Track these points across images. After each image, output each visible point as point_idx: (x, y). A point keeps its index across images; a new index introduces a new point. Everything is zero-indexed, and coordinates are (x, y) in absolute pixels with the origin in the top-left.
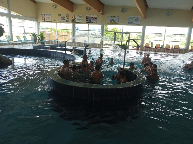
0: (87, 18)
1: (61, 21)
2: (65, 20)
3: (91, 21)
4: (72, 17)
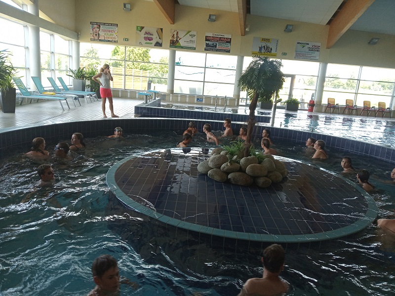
3: (216, 46)
4: (171, 35)
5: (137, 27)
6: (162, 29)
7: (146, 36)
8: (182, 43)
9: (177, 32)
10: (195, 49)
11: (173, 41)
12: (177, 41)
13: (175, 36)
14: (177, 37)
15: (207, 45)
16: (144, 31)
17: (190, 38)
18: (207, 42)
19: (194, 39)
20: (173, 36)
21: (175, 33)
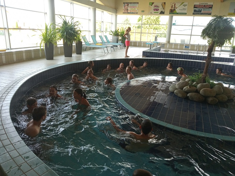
0: (194, 7)
1: (153, 12)
2: (159, 11)
3: (201, 11)
4: (171, 6)
5: (150, 3)
6: (165, 3)
7: (155, 8)
8: (177, 11)
9: (175, 4)
10: (186, 14)
11: (172, 10)
12: (174, 10)
13: (173, 7)
14: (175, 7)
15: (195, 11)
16: (153, 5)
17: (183, 7)
18: (195, 9)
19: (186, 7)
20: (172, 7)
21: (173, 5)
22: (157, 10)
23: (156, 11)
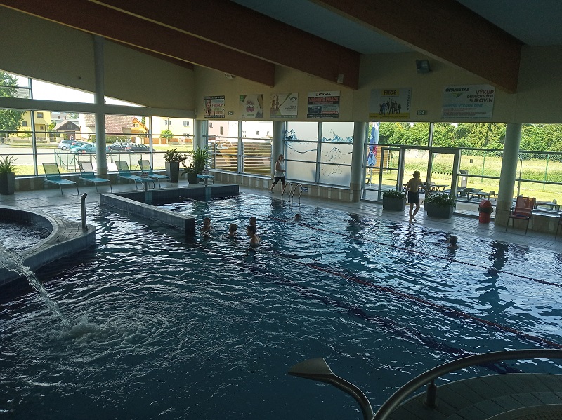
1: (246, 113)
3: (320, 111)
4: (271, 101)
5: (241, 96)
7: (249, 106)
8: (282, 110)
9: (278, 97)
10: (297, 117)
11: (273, 109)
12: (277, 109)
13: (275, 103)
14: (278, 103)
15: (310, 110)
16: (246, 100)
17: (291, 103)
18: (310, 106)
19: (295, 103)
22: (251, 111)
23: (250, 113)
